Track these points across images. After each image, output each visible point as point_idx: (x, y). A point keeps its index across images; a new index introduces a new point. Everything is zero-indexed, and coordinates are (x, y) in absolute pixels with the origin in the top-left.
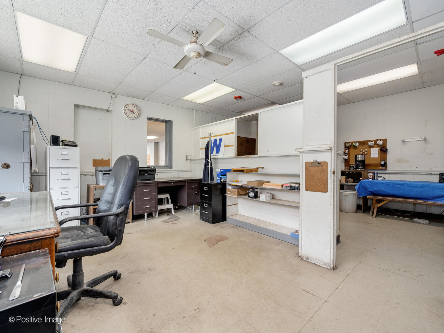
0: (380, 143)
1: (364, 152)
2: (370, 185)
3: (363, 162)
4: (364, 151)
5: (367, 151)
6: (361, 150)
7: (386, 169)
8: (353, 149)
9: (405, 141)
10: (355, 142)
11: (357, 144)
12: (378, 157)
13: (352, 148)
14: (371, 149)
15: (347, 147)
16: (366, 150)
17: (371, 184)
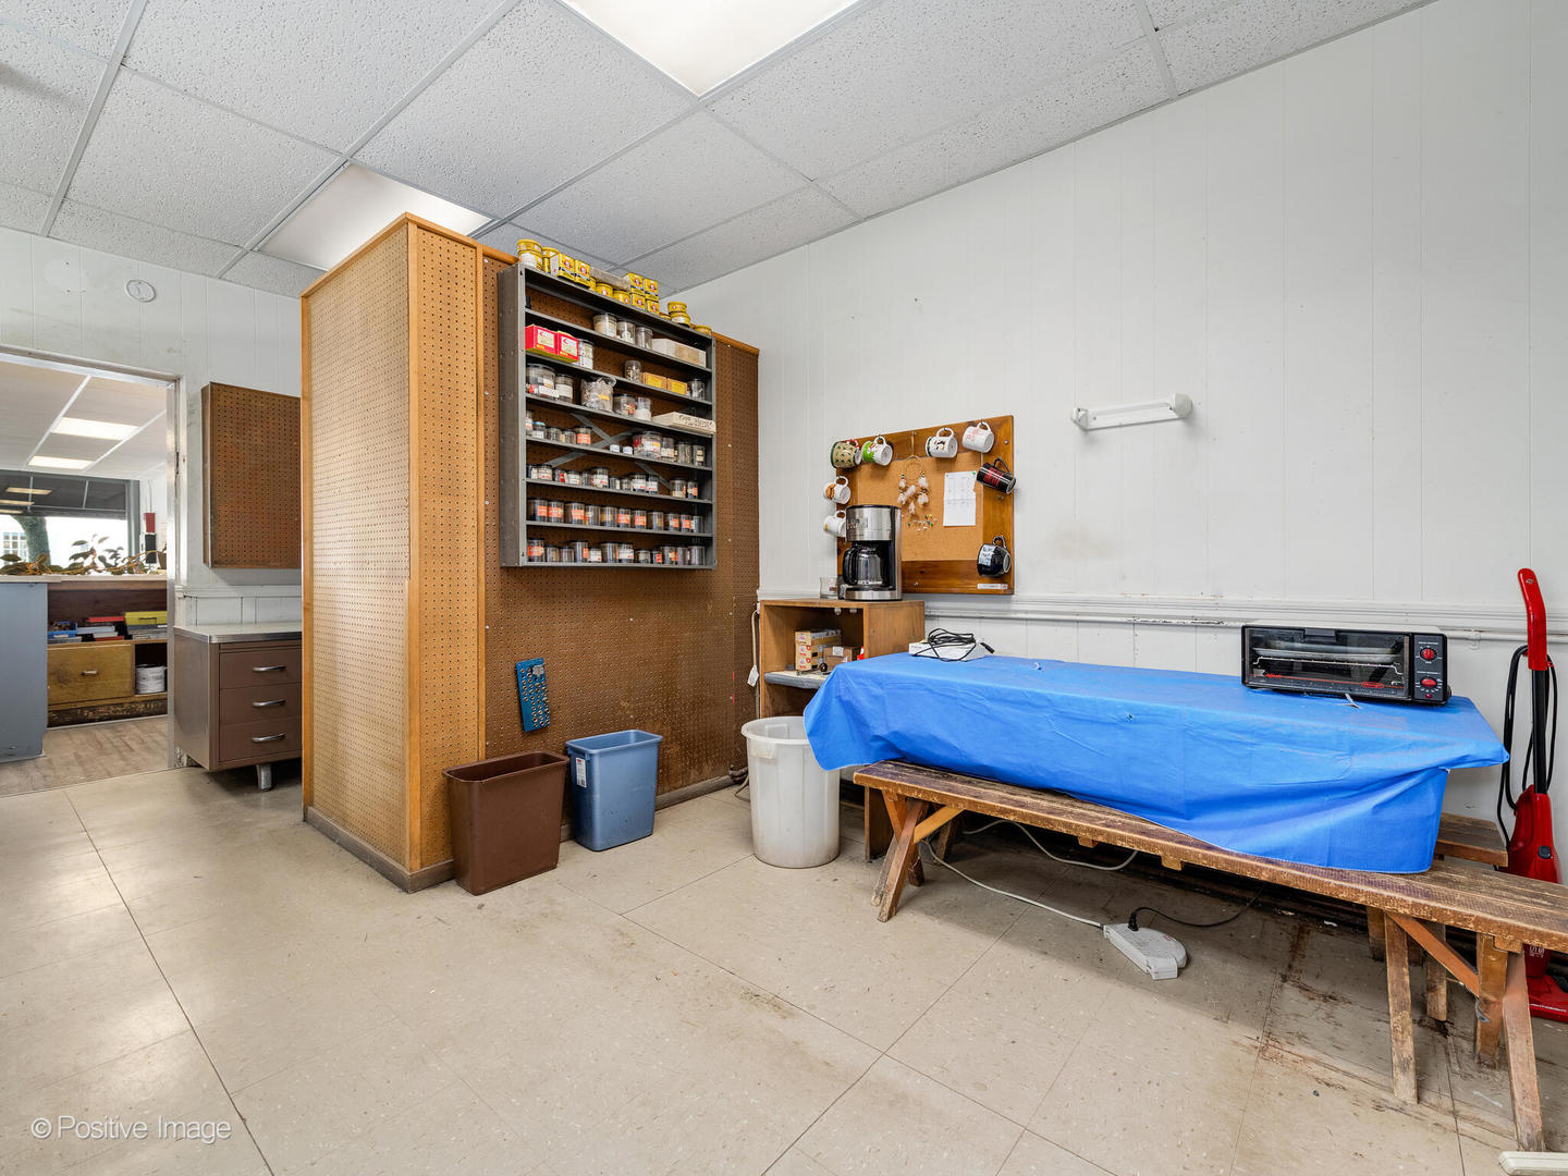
0: (979, 439)
1: (915, 496)
2: (876, 697)
3: (884, 549)
4: (912, 489)
5: (925, 490)
6: (902, 484)
7: (1010, 591)
8: (872, 477)
9: (1094, 424)
10: (872, 439)
11: (879, 452)
12: (973, 524)
13: (866, 469)
14: (946, 479)
15: (847, 472)
16: (923, 482)
17: (877, 691)
